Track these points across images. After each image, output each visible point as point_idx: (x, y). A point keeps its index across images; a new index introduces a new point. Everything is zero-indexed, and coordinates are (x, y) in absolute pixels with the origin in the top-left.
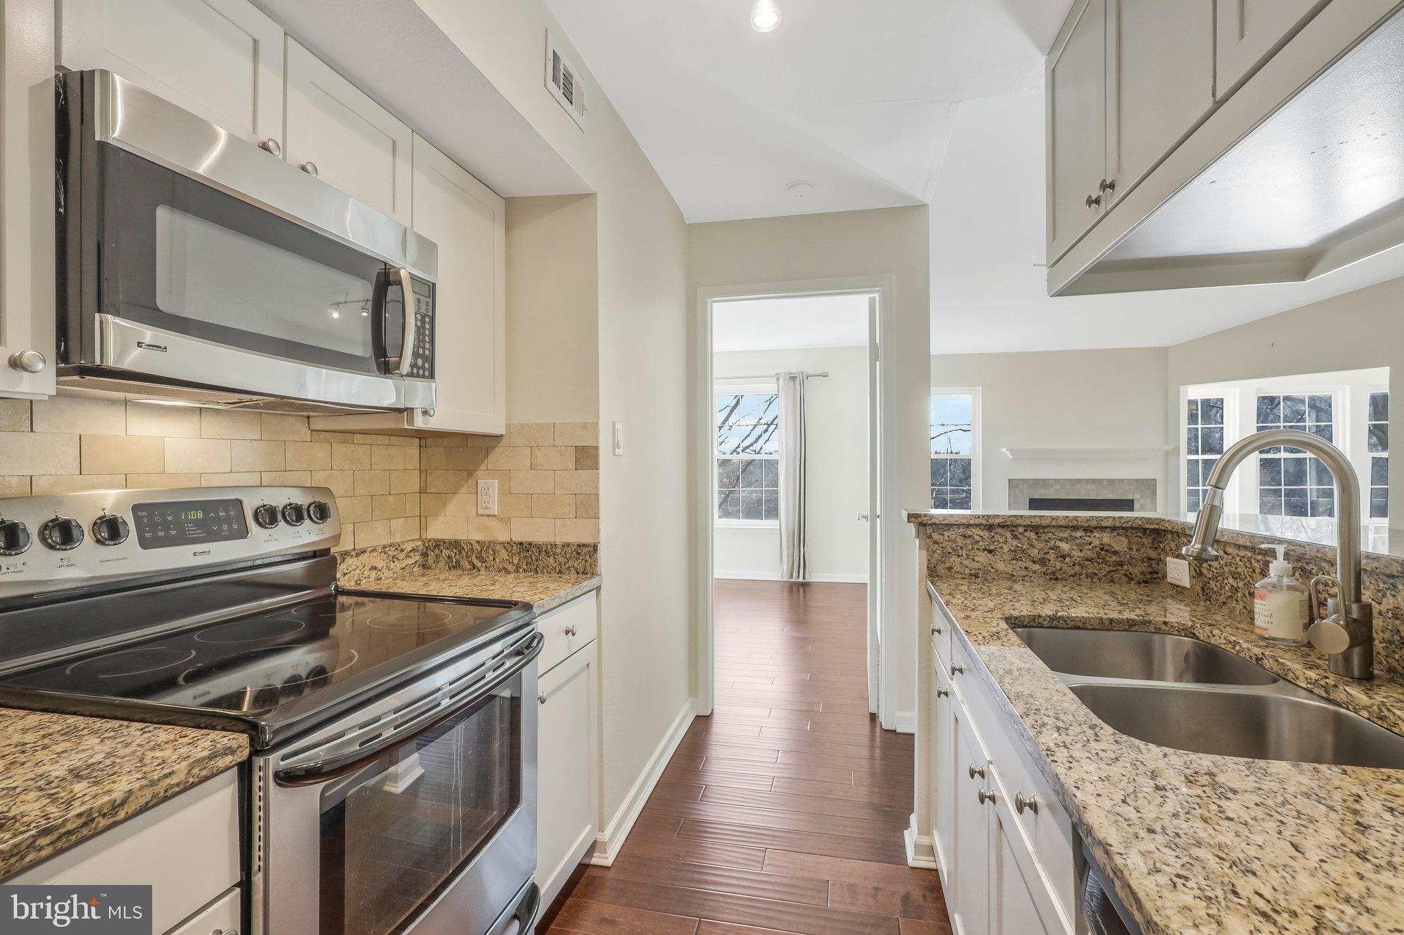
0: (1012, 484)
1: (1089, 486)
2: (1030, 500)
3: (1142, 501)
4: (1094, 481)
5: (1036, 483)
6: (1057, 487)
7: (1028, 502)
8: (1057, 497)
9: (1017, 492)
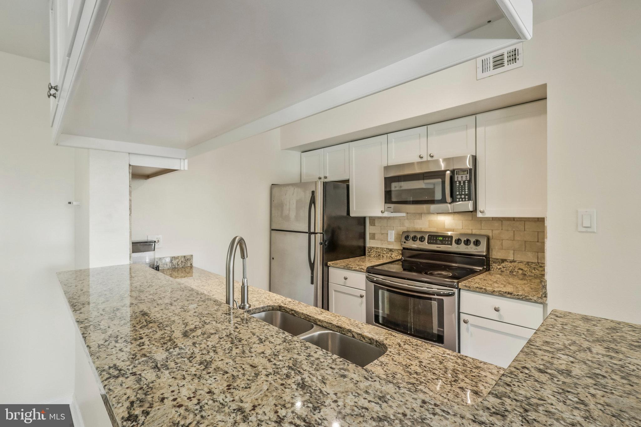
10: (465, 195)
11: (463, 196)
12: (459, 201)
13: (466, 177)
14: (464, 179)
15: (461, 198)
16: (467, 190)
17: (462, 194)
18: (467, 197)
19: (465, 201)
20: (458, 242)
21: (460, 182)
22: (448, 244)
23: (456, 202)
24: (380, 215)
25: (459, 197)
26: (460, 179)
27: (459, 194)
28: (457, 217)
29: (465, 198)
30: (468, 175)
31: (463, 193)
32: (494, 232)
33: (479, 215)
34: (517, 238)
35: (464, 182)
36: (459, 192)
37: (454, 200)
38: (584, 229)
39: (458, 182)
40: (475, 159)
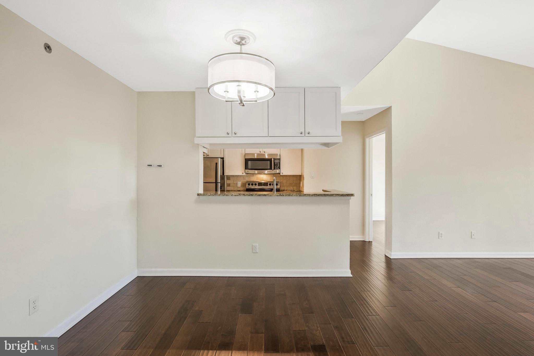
10: (278, 167)
11: (277, 168)
14: (278, 162)
20: (270, 185)
21: (276, 163)
22: (266, 186)
23: (275, 169)
24: (241, 174)
25: (276, 168)
26: (276, 162)
28: (268, 175)
29: (278, 168)
30: (279, 161)
33: (281, 174)
34: (288, 182)
36: (276, 166)
37: (274, 169)
38: (312, 177)
40: (280, 155)
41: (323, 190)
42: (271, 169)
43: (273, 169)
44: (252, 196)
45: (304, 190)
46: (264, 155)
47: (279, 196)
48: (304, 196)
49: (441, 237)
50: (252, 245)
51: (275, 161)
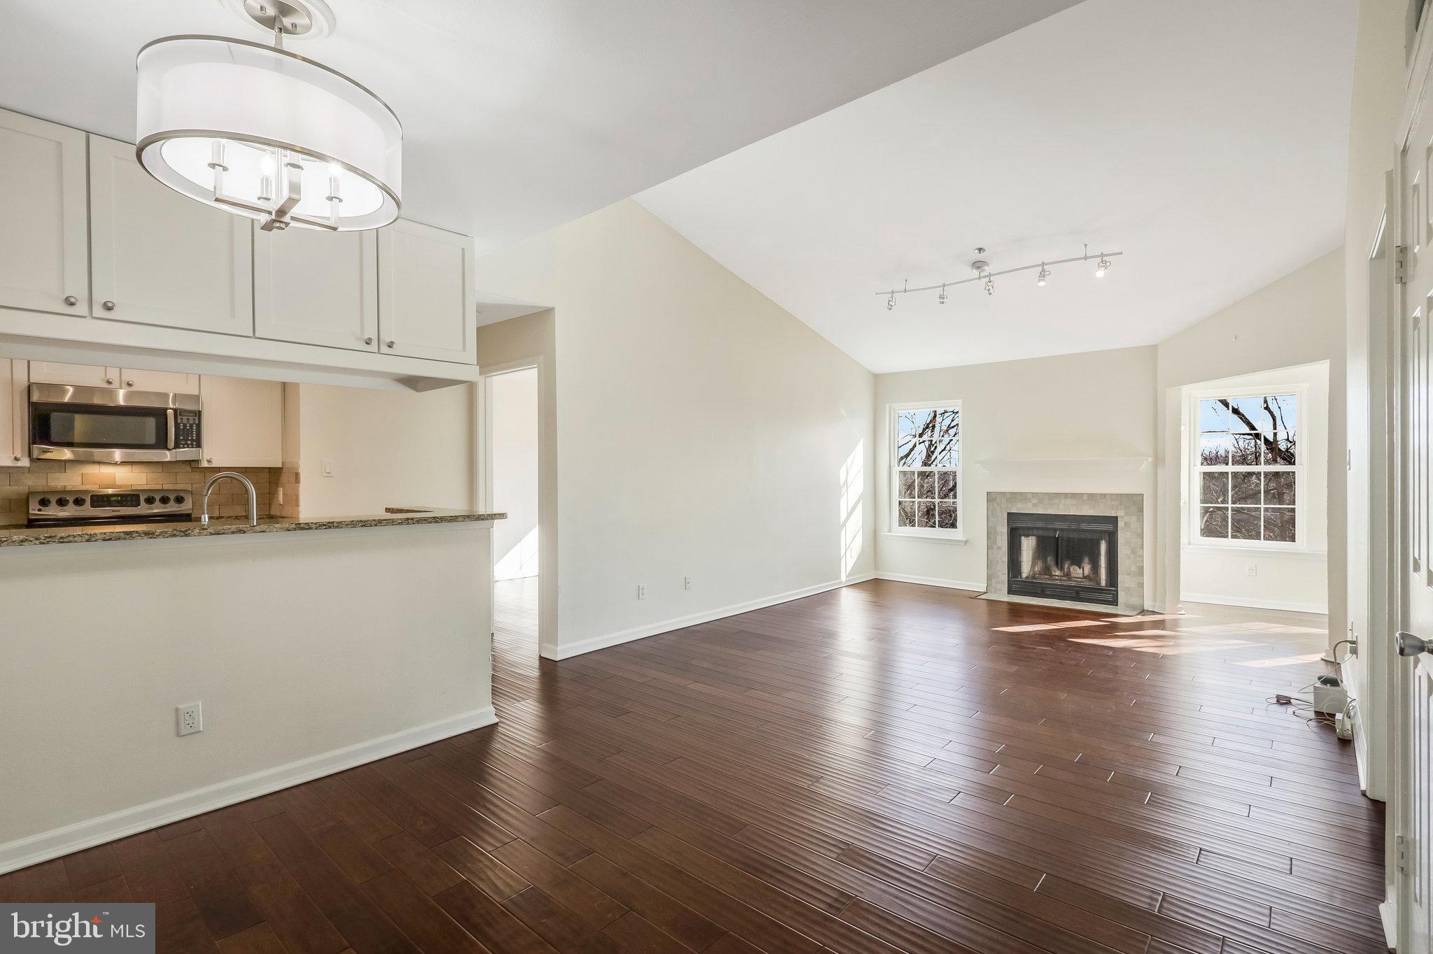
0: (991, 497)
1: (1068, 501)
2: (1009, 514)
3: (1127, 519)
4: (1074, 496)
5: (1014, 497)
6: (1035, 501)
7: (1006, 516)
8: (1034, 512)
9: (995, 506)
12: (184, 448)
13: (194, 419)
14: (191, 422)
15: (187, 444)
16: (194, 435)
17: (188, 440)
18: (194, 443)
19: (192, 447)
20: (150, 501)
21: (185, 426)
23: (179, 448)
25: (182, 444)
26: (185, 421)
27: (183, 439)
29: (192, 444)
30: (197, 418)
31: (190, 438)
32: (195, 486)
33: (205, 464)
35: (191, 426)
36: (184, 437)
37: (177, 446)
38: (327, 475)
39: (182, 425)
41: (388, 510)
42: (161, 443)
43: (171, 443)
44: (186, 535)
45: (298, 512)
46: (111, 393)
47: (295, 529)
48: (376, 525)
49: (643, 594)
50: (177, 710)
51: (179, 417)
